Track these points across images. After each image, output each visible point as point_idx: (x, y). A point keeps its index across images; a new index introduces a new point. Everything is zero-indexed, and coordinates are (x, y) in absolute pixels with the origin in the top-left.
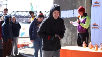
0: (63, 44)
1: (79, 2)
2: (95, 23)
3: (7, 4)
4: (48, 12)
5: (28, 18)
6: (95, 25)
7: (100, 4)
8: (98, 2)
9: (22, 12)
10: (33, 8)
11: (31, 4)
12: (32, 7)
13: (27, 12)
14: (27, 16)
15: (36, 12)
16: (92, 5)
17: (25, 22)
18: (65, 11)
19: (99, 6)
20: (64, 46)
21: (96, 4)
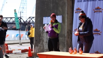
0: (45, 49)
1: (60, 9)
4: (32, 18)
5: (13, 25)
9: (6, 18)
11: (15, 10)
12: (16, 13)
13: (11, 18)
14: (11, 22)
15: (21, 18)
17: (10, 28)
18: (46, 18)
20: (47, 52)
21: (78, 11)
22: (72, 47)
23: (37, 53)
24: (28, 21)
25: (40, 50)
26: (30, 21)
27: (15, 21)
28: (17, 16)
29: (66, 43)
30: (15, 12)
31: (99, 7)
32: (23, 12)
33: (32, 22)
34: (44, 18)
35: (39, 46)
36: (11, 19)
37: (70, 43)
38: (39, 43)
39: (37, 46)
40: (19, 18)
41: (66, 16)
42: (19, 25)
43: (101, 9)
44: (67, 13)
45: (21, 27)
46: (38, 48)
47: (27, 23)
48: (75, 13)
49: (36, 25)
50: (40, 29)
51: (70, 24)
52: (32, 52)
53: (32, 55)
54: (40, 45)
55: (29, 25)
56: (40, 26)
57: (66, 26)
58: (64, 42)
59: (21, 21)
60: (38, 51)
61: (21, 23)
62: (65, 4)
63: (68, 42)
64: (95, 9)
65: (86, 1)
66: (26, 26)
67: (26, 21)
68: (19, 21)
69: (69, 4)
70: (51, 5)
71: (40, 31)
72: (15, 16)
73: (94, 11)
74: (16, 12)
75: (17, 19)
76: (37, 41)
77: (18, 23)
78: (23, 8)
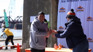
1: (46, 9)
2: (61, 27)
4: (20, 17)
6: (61, 28)
7: (66, 10)
8: (64, 8)
11: (4, 10)
12: (6, 13)
13: (1, 17)
14: (1, 21)
15: (10, 17)
16: (58, 11)
19: (65, 12)
21: (62, 10)
22: (57, 43)
23: (25, 49)
24: (16, 20)
25: (27, 47)
26: (18, 20)
27: (4, 20)
28: (6, 15)
29: (51, 40)
31: (81, 6)
32: (11, 12)
33: (20, 21)
34: (31, 17)
35: (27, 43)
37: (55, 40)
38: (27, 40)
39: (25, 43)
40: (8, 17)
41: (51, 15)
42: (8, 24)
43: (83, 8)
44: (52, 12)
45: (10, 25)
46: (26, 44)
47: (16, 21)
48: (59, 12)
49: (24, 24)
50: (27, 27)
51: (55, 22)
52: (20, 48)
53: (20, 51)
55: (17, 23)
56: (27, 25)
57: (51, 24)
58: (50, 39)
59: (10, 20)
60: (26, 47)
61: (10, 22)
62: (50, 4)
63: (53, 39)
64: (77, 8)
65: (69, 1)
66: (15, 24)
67: (15, 20)
68: (8, 20)
69: (54, 5)
70: (38, 5)
71: (28, 29)
73: (76, 10)
74: (5, 12)
75: (7, 18)
76: (24, 38)
77: (7, 22)
78: (12, 8)
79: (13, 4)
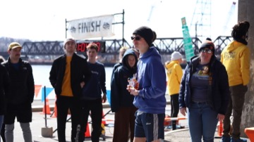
3: (123, 23)
9: (161, 39)
10: (188, 30)
11: (184, 20)
12: (187, 27)
13: (173, 39)
15: (197, 39)
25: (249, 121)
26: (219, 46)
28: (188, 33)
30: (183, 25)
32: (201, 25)
35: (247, 110)
36: (174, 42)
38: (248, 103)
40: (192, 39)
54: (249, 106)
59: (196, 47)
60: (244, 122)
68: (193, 46)
72: (184, 34)
74: (186, 24)
75: (189, 42)
77: (192, 51)
78: (202, 14)
79: (206, 3)
